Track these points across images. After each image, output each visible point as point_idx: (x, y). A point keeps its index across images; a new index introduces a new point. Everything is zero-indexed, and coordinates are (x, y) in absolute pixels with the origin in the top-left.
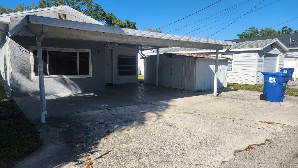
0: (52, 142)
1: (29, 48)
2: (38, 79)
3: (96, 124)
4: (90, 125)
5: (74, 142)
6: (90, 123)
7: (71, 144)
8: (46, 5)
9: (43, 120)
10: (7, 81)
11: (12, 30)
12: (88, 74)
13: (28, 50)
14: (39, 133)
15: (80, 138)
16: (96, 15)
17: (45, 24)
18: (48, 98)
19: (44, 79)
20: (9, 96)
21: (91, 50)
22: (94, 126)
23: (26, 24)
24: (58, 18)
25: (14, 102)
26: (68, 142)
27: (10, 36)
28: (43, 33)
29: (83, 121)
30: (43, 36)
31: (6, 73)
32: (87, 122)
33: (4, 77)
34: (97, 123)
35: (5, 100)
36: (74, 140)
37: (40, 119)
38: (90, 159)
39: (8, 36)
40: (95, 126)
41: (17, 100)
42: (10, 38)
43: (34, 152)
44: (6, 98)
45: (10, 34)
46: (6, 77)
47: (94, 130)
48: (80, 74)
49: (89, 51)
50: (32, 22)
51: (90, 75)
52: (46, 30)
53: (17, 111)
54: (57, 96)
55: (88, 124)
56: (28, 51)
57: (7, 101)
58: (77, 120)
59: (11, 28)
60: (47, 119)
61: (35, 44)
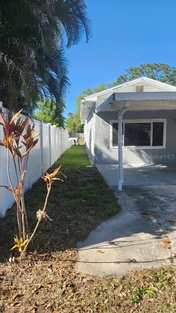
0: (129, 210)
1: (109, 122)
2: (118, 149)
3: (171, 200)
4: (165, 201)
5: (150, 215)
6: (165, 198)
7: (147, 216)
8: (123, 80)
9: (120, 188)
10: (91, 151)
11: (99, 107)
12: (162, 145)
13: (109, 123)
14: (117, 199)
15: (155, 212)
16: (173, 80)
17: (127, 99)
18: (125, 167)
19: (123, 149)
20: (92, 164)
21: (166, 120)
22: (169, 202)
23: (112, 101)
24: (135, 92)
25: (96, 168)
26: (143, 214)
27: (96, 112)
28: (124, 108)
29: (156, 195)
30: (125, 110)
31: (90, 144)
32: (162, 196)
33: (88, 147)
34: (173, 199)
35: (90, 166)
36: (149, 213)
37: (117, 187)
38: (167, 237)
39: (95, 113)
40: (171, 202)
41: (99, 167)
42: (97, 114)
43: (114, 215)
44: (91, 165)
45: (97, 111)
46: (90, 147)
47: (170, 207)
48: (153, 145)
49: (164, 121)
50: (117, 99)
51: (164, 147)
52: (127, 104)
53: (98, 176)
54: (131, 166)
55: (162, 199)
56: (108, 125)
57: (90, 167)
58: (151, 193)
59: (97, 105)
60: (124, 187)
61: (117, 118)
